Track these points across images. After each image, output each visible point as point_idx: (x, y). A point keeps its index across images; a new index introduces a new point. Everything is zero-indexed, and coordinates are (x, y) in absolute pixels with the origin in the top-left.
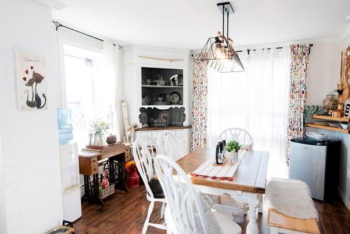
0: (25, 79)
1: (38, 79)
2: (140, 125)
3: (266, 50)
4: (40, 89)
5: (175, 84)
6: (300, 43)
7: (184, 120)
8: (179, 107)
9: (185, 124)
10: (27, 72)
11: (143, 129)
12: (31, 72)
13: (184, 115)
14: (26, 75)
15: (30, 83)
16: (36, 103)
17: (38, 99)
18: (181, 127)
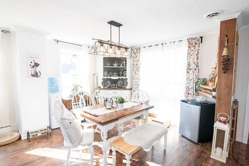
0: (30, 65)
1: (37, 65)
2: (102, 87)
3: (172, 43)
4: (38, 69)
5: (123, 66)
6: (193, 37)
7: (127, 85)
8: (124, 78)
9: (128, 87)
10: (31, 62)
11: (104, 89)
12: (33, 62)
13: (127, 83)
14: (31, 64)
15: (33, 67)
16: (36, 75)
17: (37, 73)
18: (125, 89)
